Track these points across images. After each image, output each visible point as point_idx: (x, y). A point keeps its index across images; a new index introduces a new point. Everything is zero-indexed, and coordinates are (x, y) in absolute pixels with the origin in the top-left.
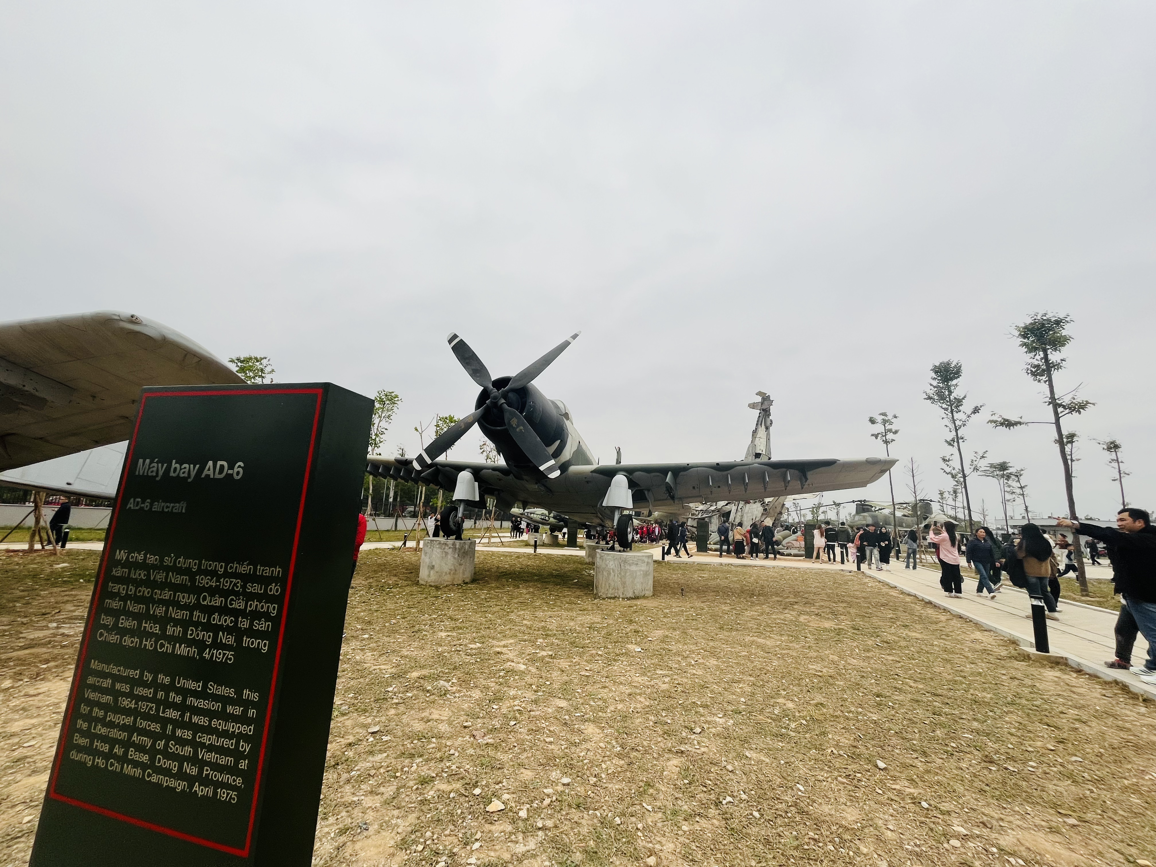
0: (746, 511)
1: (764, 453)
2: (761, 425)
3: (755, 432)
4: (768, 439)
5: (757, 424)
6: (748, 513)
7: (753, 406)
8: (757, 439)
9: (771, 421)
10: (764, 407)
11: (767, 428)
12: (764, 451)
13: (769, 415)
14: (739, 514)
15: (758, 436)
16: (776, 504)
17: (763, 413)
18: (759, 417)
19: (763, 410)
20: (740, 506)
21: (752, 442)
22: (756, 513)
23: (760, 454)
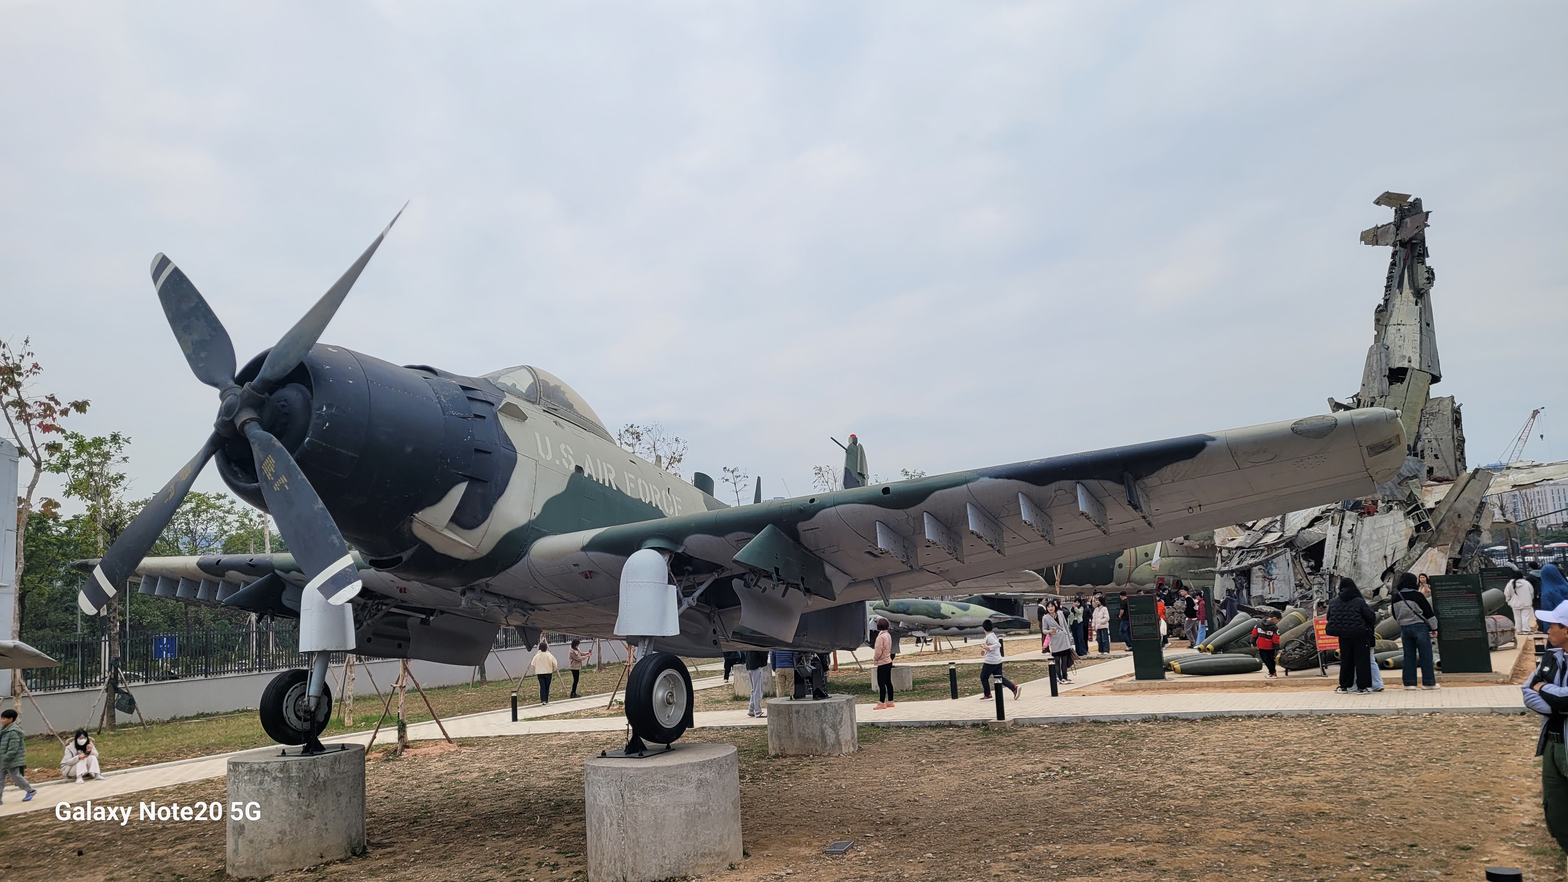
0: (1365, 537)
1: (1415, 365)
2: (1400, 285)
3: (1382, 313)
4: (1426, 324)
5: (1388, 287)
6: (1370, 541)
7: (1373, 237)
8: (1391, 330)
9: (1430, 271)
10: (1405, 235)
11: (1420, 294)
12: (1416, 358)
13: (1424, 254)
14: (1346, 546)
15: (1393, 320)
16: (1459, 505)
17: (1402, 252)
18: (1393, 264)
19: (1403, 244)
20: (1348, 523)
21: (1377, 338)
22: (1393, 538)
23: (1403, 371)
